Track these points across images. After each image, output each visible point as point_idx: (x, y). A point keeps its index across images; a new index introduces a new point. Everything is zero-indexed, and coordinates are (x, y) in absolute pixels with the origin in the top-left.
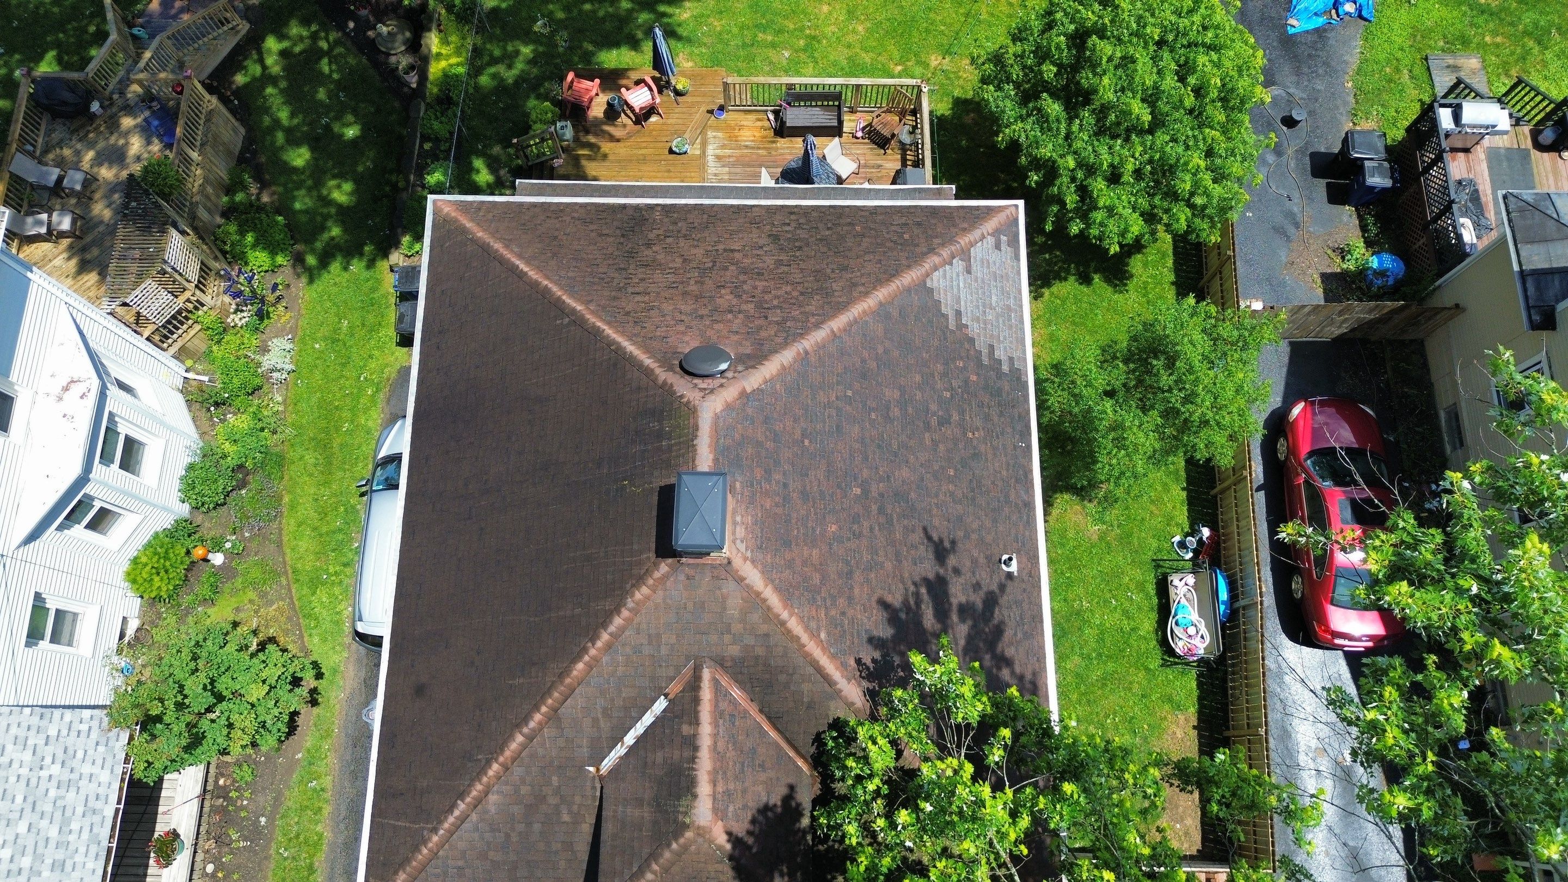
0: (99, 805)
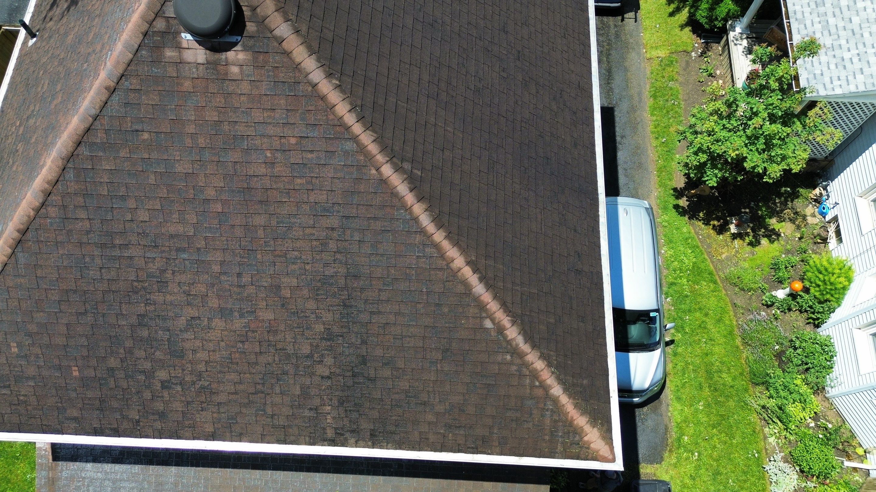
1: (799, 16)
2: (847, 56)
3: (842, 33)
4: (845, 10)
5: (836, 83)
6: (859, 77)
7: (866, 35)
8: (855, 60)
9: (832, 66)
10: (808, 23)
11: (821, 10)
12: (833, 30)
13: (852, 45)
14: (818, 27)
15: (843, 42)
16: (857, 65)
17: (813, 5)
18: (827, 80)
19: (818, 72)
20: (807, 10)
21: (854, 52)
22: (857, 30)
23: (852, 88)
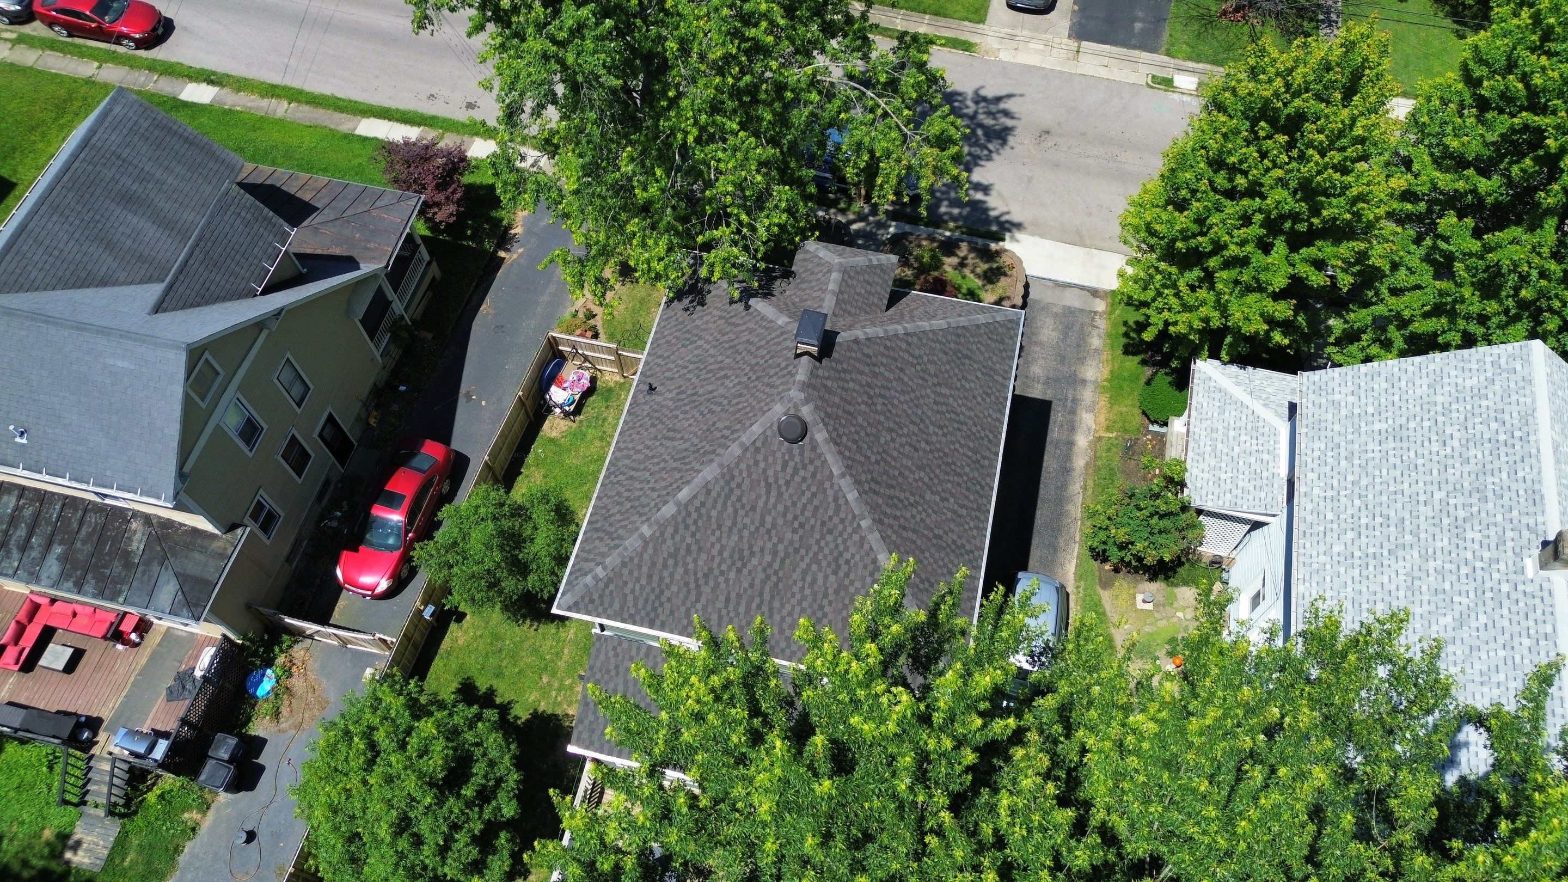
0: (1197, 457)
1: (1196, 437)
2: (1223, 476)
3: (1224, 458)
4: (1231, 439)
5: (1210, 497)
6: (1228, 496)
7: (1241, 463)
8: (1229, 481)
9: (1211, 483)
10: (1202, 444)
11: (1214, 435)
12: (1218, 454)
13: (1229, 469)
14: (1208, 449)
15: (1223, 465)
16: (1229, 486)
17: (1209, 430)
18: (1204, 492)
19: (1199, 485)
20: (1204, 433)
21: (1229, 475)
22: (1235, 457)
23: (1221, 503)
